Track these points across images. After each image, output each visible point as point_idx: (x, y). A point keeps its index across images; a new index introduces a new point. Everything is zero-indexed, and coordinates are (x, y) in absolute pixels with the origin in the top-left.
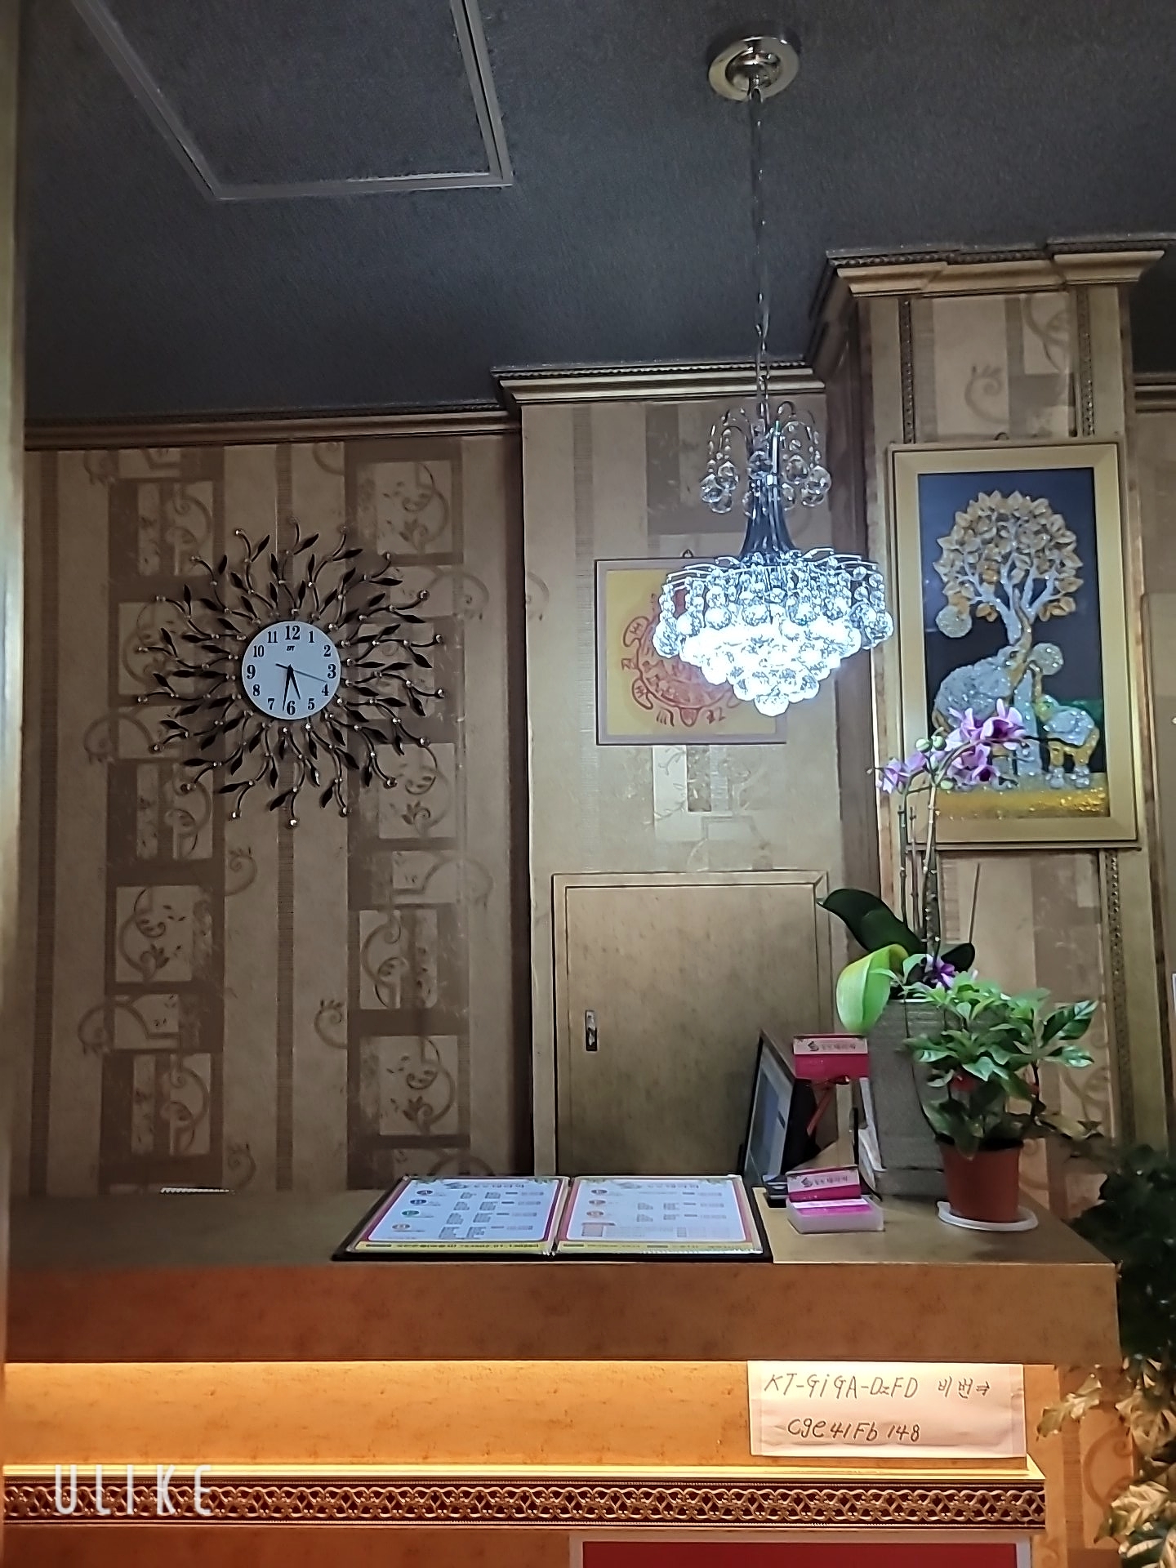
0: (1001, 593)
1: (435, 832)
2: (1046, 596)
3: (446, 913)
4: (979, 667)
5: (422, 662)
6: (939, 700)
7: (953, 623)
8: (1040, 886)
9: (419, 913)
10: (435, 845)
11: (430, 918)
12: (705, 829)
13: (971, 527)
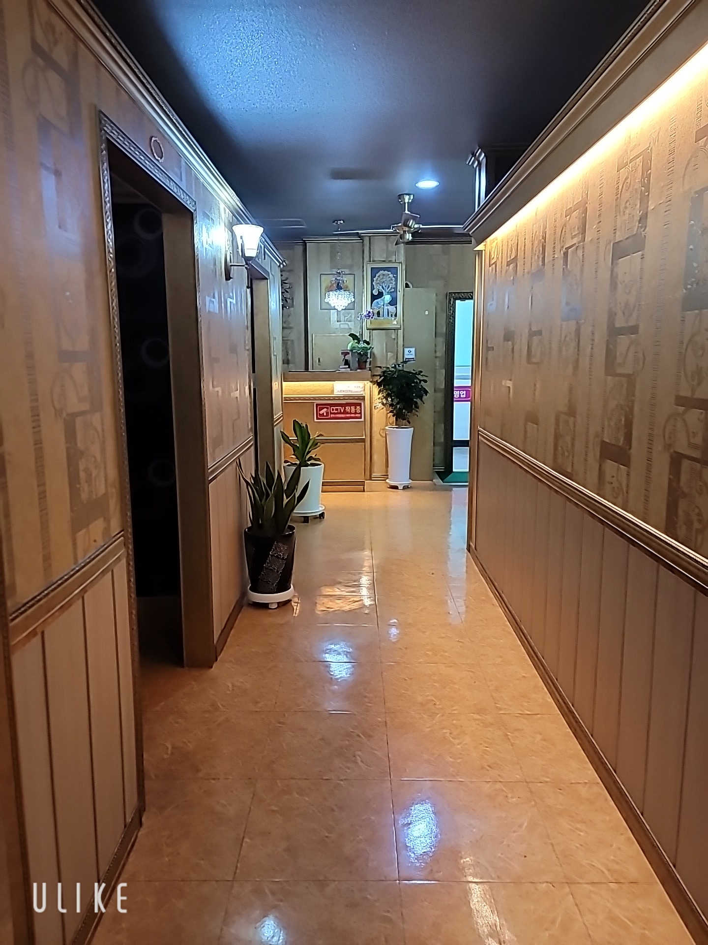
0: (383, 287)
1: (291, 325)
2: (390, 288)
3: (292, 341)
4: (379, 300)
5: (287, 292)
6: (373, 305)
7: (375, 293)
8: (387, 334)
9: (288, 341)
10: (290, 328)
11: (289, 343)
12: (340, 326)
13: (379, 277)
